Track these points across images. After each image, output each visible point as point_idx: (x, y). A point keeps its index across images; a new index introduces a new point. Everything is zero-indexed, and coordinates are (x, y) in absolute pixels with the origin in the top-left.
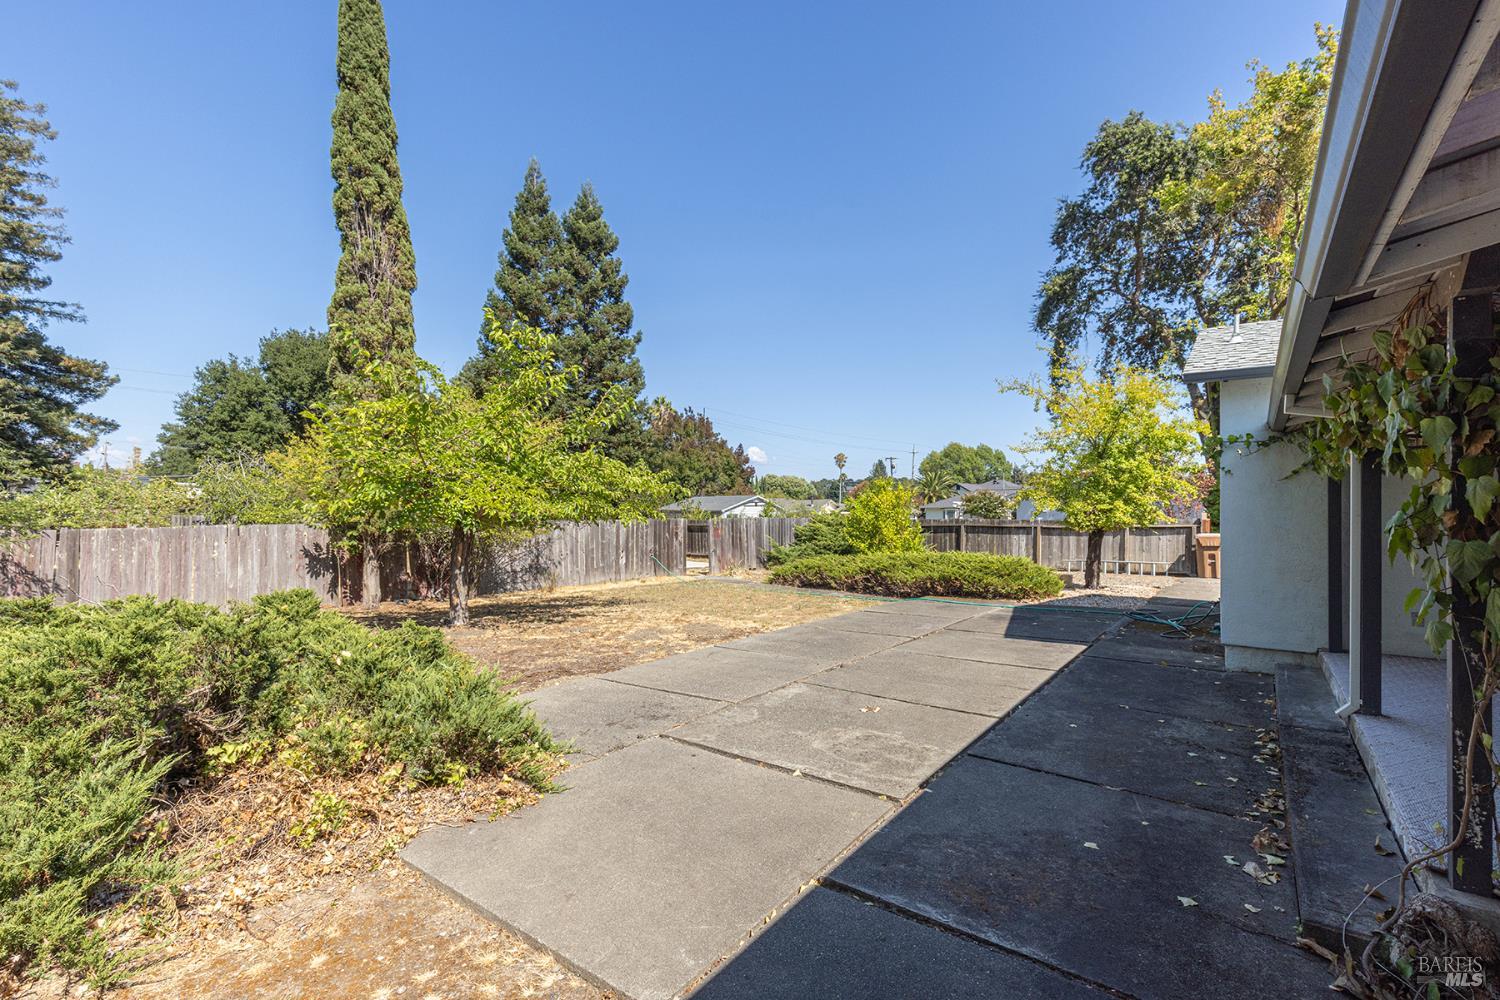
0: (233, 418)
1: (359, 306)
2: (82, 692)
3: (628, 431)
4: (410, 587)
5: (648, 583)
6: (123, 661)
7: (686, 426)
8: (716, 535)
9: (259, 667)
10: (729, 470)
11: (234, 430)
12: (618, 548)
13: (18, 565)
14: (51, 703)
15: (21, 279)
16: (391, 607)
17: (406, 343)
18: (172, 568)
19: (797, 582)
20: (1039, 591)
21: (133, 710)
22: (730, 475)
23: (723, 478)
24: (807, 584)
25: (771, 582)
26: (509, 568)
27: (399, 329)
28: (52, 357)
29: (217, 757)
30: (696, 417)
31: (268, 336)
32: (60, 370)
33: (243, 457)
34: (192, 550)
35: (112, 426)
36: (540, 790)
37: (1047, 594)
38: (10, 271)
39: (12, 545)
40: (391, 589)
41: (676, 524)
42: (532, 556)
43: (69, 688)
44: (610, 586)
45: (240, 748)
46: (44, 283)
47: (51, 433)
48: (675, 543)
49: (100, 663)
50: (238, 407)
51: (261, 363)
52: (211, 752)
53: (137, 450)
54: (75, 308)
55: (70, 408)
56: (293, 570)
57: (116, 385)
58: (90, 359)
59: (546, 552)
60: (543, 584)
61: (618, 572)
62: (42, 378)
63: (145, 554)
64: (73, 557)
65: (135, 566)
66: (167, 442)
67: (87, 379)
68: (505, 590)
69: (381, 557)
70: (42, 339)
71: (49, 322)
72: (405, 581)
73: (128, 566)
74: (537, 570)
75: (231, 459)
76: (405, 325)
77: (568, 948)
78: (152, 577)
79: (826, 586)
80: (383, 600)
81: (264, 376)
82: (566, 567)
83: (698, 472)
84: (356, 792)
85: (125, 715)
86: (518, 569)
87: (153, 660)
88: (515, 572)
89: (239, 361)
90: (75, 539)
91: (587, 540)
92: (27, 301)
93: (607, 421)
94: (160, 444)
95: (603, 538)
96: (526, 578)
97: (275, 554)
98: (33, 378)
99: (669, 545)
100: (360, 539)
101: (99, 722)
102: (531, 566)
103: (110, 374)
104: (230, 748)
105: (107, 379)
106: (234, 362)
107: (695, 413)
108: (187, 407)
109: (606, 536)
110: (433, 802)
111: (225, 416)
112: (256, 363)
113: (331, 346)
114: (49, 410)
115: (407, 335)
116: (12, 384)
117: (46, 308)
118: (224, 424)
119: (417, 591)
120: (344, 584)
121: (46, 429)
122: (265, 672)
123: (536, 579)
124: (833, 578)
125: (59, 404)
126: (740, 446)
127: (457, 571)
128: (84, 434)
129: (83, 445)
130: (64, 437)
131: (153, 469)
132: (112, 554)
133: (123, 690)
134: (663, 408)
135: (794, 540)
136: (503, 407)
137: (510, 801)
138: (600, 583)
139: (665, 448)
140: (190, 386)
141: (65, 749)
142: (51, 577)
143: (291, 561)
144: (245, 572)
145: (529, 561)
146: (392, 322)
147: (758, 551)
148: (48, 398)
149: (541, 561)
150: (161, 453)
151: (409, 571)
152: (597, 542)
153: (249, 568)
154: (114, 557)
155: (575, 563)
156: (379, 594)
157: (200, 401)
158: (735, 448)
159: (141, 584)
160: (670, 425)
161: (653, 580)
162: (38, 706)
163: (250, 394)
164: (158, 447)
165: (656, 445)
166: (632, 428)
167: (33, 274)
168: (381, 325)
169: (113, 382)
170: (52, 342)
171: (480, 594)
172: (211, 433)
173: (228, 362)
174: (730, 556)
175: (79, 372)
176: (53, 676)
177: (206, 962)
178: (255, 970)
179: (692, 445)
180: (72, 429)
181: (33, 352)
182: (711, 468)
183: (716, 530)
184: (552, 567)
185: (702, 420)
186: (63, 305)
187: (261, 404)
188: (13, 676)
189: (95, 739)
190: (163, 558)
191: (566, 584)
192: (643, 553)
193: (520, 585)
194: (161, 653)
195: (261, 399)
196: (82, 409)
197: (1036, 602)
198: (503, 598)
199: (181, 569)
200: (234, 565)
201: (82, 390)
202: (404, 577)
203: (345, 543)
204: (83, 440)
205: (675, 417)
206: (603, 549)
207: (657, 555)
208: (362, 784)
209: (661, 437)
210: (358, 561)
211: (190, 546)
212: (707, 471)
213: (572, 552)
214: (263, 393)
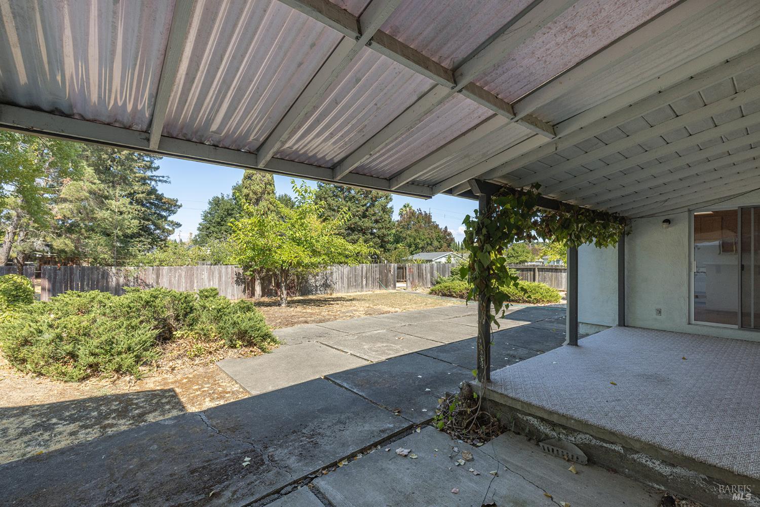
0: (222, 221)
1: (253, 178)
2: (138, 310)
3: (383, 222)
4: (274, 291)
5: (376, 293)
6: (147, 302)
7: (418, 217)
8: (410, 271)
9: (187, 309)
10: (438, 239)
11: (222, 225)
12: (362, 277)
13: (141, 280)
14: (131, 312)
15: (149, 168)
16: (266, 299)
17: (271, 192)
18: (189, 282)
19: (440, 294)
20: (544, 300)
21: (150, 316)
22: (440, 242)
23: (436, 243)
24: (444, 295)
25: (430, 293)
26: (314, 285)
27: (268, 186)
28: (160, 198)
29: (175, 335)
30: (423, 213)
31: (235, 185)
32: (162, 203)
33: (224, 237)
34: (195, 275)
35: (179, 225)
36: (265, 352)
37: (549, 301)
38: (146, 165)
39: (139, 272)
40: (266, 292)
41: (390, 266)
42: (324, 280)
43: (135, 309)
44: (359, 293)
45: (181, 332)
46: (158, 168)
47: (159, 228)
48: (389, 275)
49: (142, 302)
50: (224, 216)
51: (233, 196)
52: (174, 333)
53: (191, 234)
54: (167, 178)
55: (166, 218)
56: (230, 284)
57: (181, 208)
58: (172, 198)
59: (330, 278)
60: (329, 292)
61: (362, 287)
62: (156, 206)
63: (180, 276)
64: (158, 277)
65: (177, 281)
66: (201, 231)
67: (172, 206)
68: (313, 294)
69: (262, 279)
70: (157, 190)
71: (159, 185)
72: (272, 289)
73: (175, 281)
74: (326, 286)
75: (220, 238)
76: (270, 185)
77: (243, 383)
78: (182, 285)
79: (451, 296)
80: (262, 296)
81: (234, 202)
82: (339, 285)
83: (423, 240)
84: (208, 346)
85: (147, 316)
86: (318, 285)
87: (155, 302)
88: (316, 286)
89: (224, 196)
90: (158, 270)
91: (348, 273)
92: (152, 176)
93: (340, 223)
94: (198, 231)
95: (355, 272)
96: (321, 289)
97: (224, 277)
98: (153, 207)
99: (387, 276)
100: (253, 271)
101: (142, 318)
102: (323, 284)
103: (179, 203)
104: (179, 332)
105: (178, 205)
106: (223, 196)
107: (422, 211)
108: (206, 216)
109: (357, 271)
110: (231, 352)
111: (219, 220)
112: (231, 197)
113: (243, 194)
114: (159, 219)
115: (271, 188)
116: (147, 210)
117: (158, 179)
118: (219, 223)
119: (277, 293)
120: (248, 289)
121: (158, 227)
122: (188, 310)
123: (325, 290)
124: (455, 292)
125: (162, 217)
126: (446, 227)
127: (283, 285)
128: (170, 229)
129: (170, 233)
130: (164, 230)
131: (195, 242)
132: (170, 276)
133: (147, 310)
134: (408, 209)
135: (450, 274)
136: (296, 219)
137: (253, 353)
138: (354, 292)
139: (408, 229)
140: (207, 207)
141: (133, 324)
142: (151, 284)
143: (229, 280)
144: (213, 284)
145: (323, 282)
146: (265, 184)
147: (431, 279)
148: (158, 214)
149: (328, 282)
150: (198, 235)
151: (273, 285)
152: (353, 274)
153: (215, 282)
154: (170, 277)
155: (342, 283)
156: (261, 294)
157: (210, 214)
158: (443, 228)
159: (179, 287)
160: (410, 218)
161: (378, 291)
162: (128, 312)
163: (228, 210)
164: (197, 232)
165: (403, 228)
166: (385, 220)
167: (153, 165)
168: (261, 185)
169: (180, 207)
170: (160, 192)
171: (301, 295)
172: (214, 227)
173: (220, 197)
174: (417, 281)
175: (169, 204)
176: (131, 305)
177: (161, 378)
178: (170, 381)
179: (420, 227)
180: (167, 227)
181: (153, 196)
182: (430, 239)
183: (410, 269)
184: (333, 285)
185: (426, 214)
186: (163, 177)
187: (232, 214)
188: (123, 304)
189: (141, 322)
190: (186, 278)
191: (338, 292)
192: (374, 280)
193: (319, 292)
194: (158, 301)
195: (232, 212)
196: (170, 218)
197: (543, 305)
198: (311, 297)
199: (192, 282)
200: (209, 280)
201: (169, 211)
202: (271, 287)
203: (248, 273)
204: (170, 231)
205: (413, 213)
206: (355, 277)
207: (381, 280)
208: (211, 344)
209: (406, 223)
210: (253, 281)
211: (195, 274)
212: (428, 240)
213: (341, 278)
214: (233, 209)
